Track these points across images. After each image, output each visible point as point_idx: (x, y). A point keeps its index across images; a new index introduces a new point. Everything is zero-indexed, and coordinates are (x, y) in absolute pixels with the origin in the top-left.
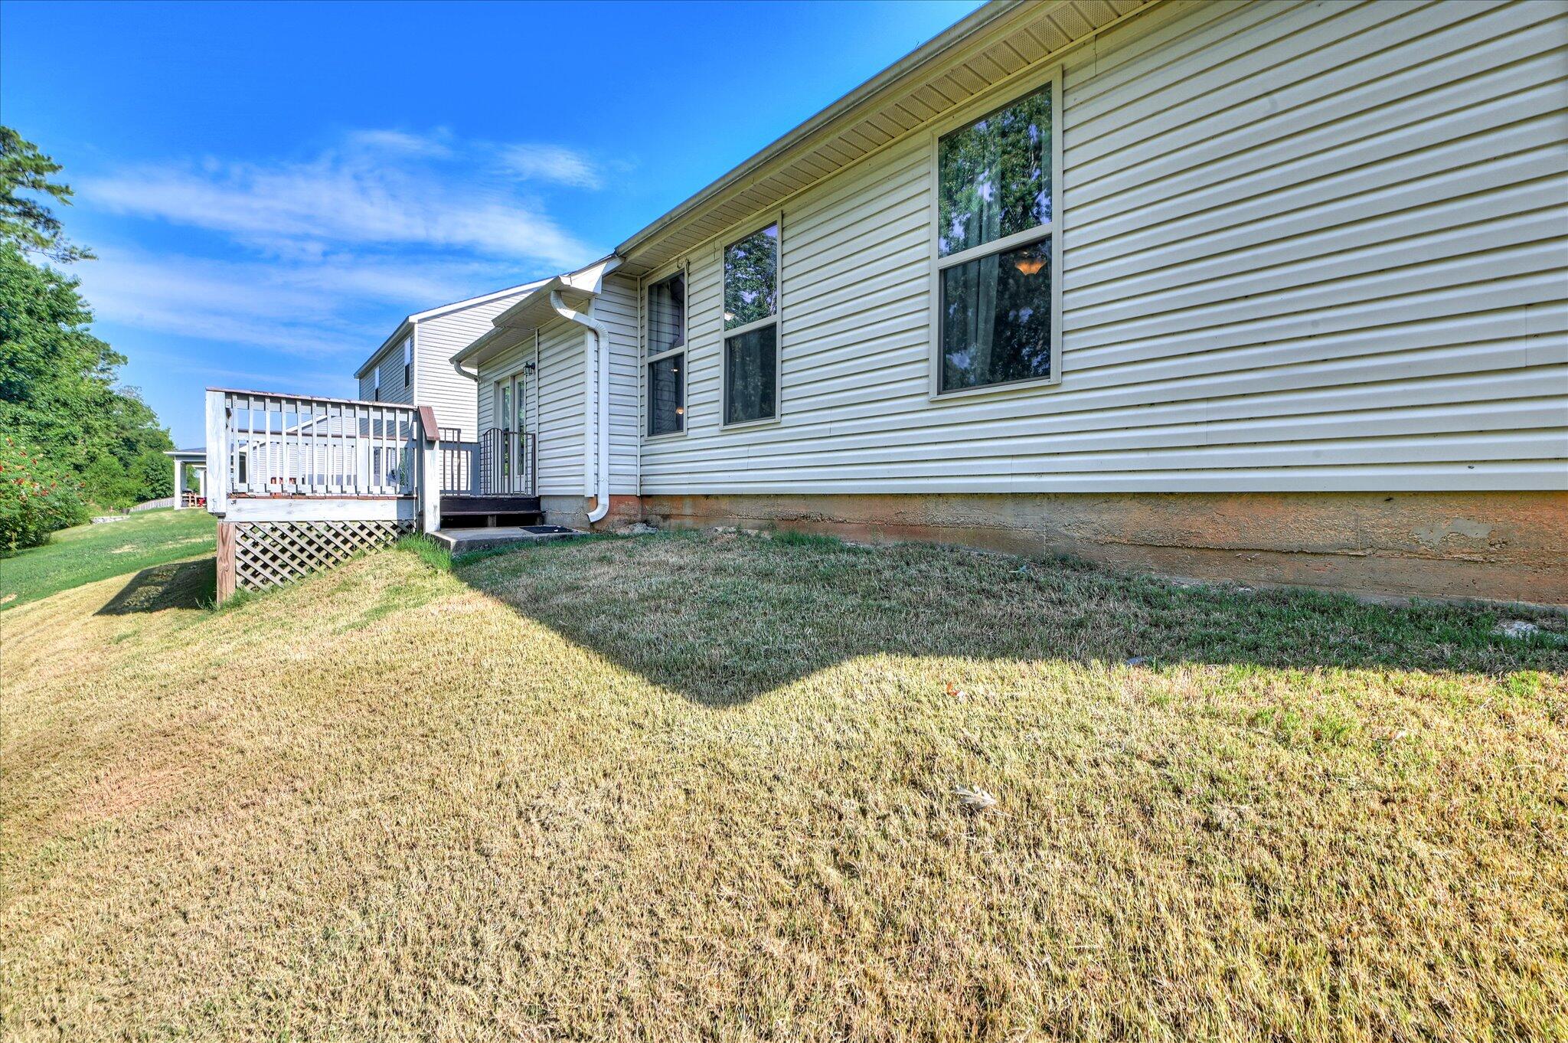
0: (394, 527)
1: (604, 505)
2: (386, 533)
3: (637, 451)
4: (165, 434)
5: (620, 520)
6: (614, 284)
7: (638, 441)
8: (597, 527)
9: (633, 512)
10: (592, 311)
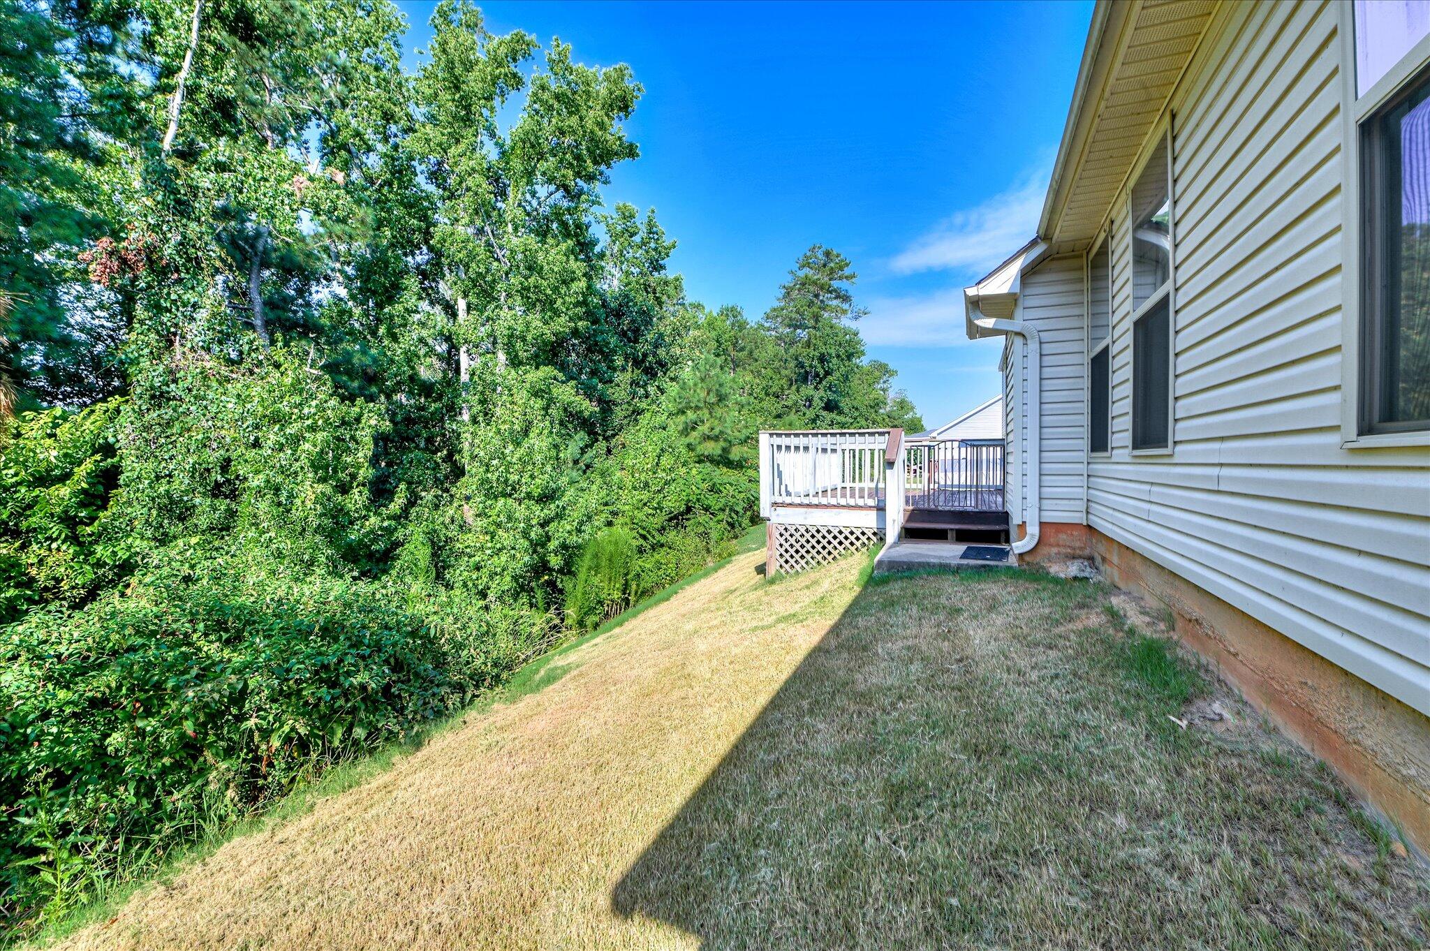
0: (875, 534)
1: (1033, 535)
2: (869, 539)
3: (1082, 468)
4: (920, 420)
5: (1059, 553)
6: (1051, 271)
7: (1083, 456)
8: (1027, 558)
9: (1078, 544)
10: (1019, 313)
